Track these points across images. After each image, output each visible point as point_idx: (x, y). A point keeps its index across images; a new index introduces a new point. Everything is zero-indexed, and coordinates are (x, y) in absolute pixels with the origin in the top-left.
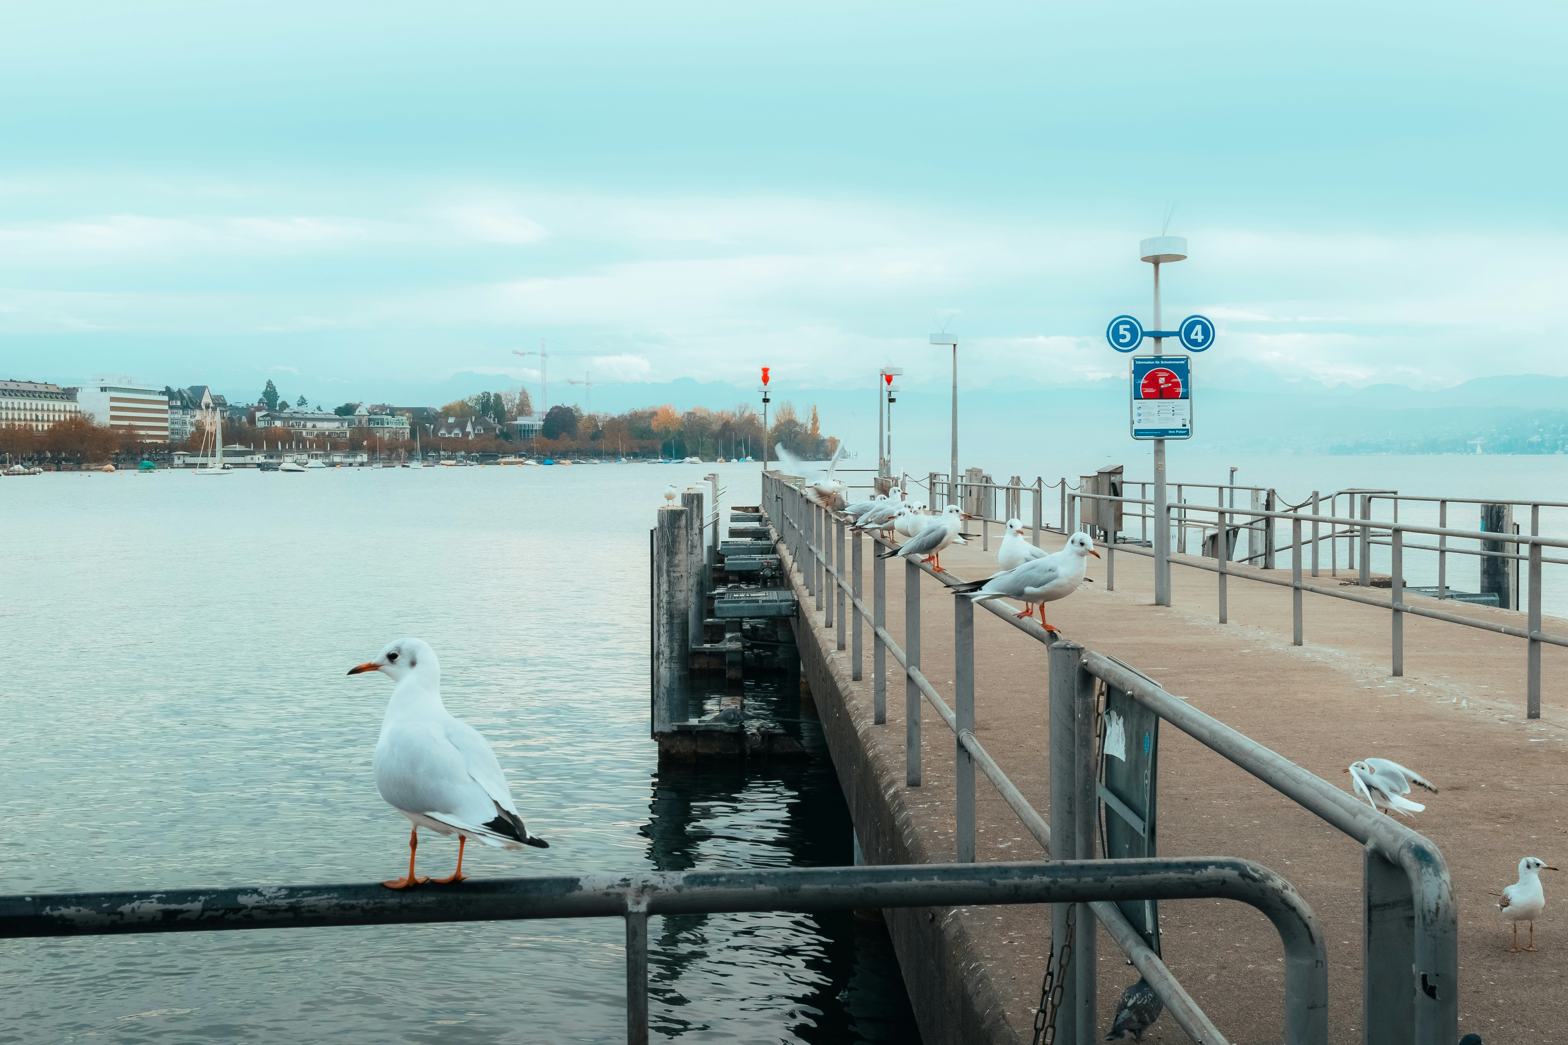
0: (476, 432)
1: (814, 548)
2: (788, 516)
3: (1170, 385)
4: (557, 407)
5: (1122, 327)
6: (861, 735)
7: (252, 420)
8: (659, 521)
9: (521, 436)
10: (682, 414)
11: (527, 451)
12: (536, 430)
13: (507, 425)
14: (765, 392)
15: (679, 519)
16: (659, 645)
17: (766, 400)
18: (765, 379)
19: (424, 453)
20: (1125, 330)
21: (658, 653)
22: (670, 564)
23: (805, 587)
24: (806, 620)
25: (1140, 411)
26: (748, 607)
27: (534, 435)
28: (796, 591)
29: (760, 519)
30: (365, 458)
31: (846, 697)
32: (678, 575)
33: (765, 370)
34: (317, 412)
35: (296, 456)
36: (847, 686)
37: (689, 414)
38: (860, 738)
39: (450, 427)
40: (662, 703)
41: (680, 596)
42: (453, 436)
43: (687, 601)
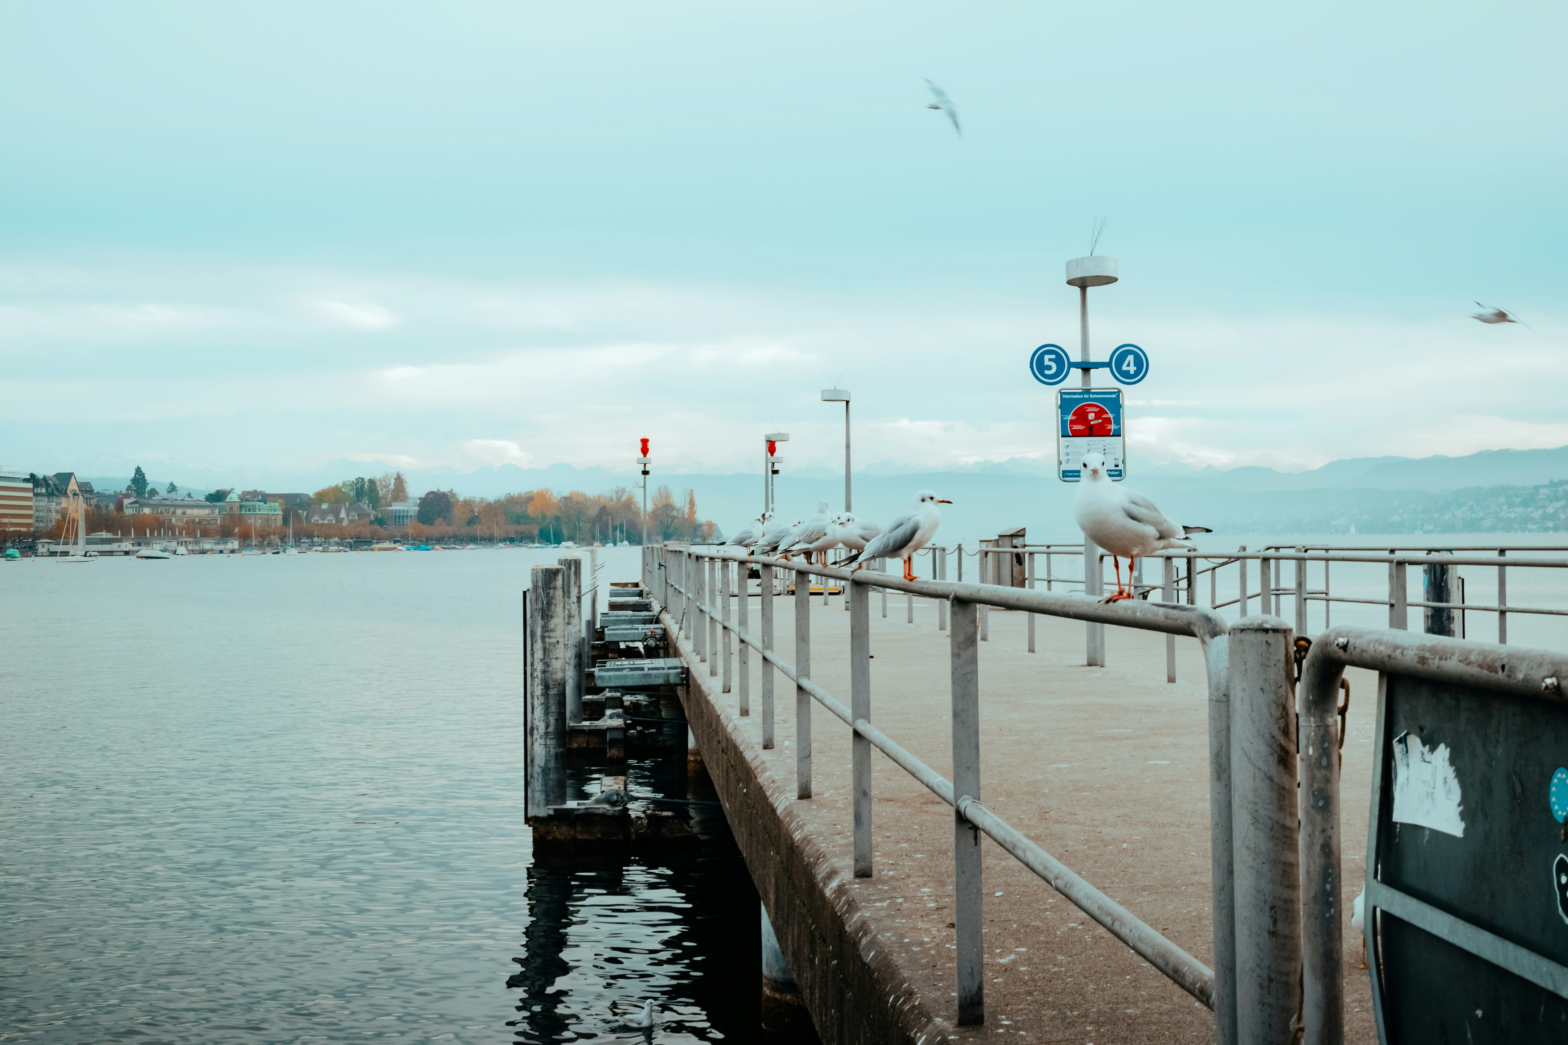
0: (350, 518)
1: (706, 608)
2: (673, 583)
3: (1101, 421)
4: (432, 493)
5: (1047, 357)
6: (782, 813)
7: (120, 507)
8: (533, 581)
9: (395, 522)
10: (559, 498)
11: (402, 537)
12: (411, 516)
13: (381, 511)
14: (645, 464)
15: (555, 579)
16: (533, 719)
17: (645, 473)
18: (645, 451)
19: (297, 539)
20: (1050, 360)
21: (532, 729)
22: (545, 629)
23: (695, 654)
24: (698, 687)
25: (1068, 450)
26: (632, 675)
27: (409, 520)
28: (685, 658)
29: (640, 594)
30: (235, 544)
31: (756, 768)
32: (554, 640)
33: (645, 442)
34: (187, 499)
35: (165, 544)
36: (757, 756)
37: (566, 498)
38: (781, 817)
39: (324, 514)
40: (537, 784)
41: (556, 665)
42: (326, 522)
43: (564, 671)
